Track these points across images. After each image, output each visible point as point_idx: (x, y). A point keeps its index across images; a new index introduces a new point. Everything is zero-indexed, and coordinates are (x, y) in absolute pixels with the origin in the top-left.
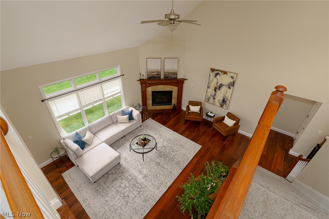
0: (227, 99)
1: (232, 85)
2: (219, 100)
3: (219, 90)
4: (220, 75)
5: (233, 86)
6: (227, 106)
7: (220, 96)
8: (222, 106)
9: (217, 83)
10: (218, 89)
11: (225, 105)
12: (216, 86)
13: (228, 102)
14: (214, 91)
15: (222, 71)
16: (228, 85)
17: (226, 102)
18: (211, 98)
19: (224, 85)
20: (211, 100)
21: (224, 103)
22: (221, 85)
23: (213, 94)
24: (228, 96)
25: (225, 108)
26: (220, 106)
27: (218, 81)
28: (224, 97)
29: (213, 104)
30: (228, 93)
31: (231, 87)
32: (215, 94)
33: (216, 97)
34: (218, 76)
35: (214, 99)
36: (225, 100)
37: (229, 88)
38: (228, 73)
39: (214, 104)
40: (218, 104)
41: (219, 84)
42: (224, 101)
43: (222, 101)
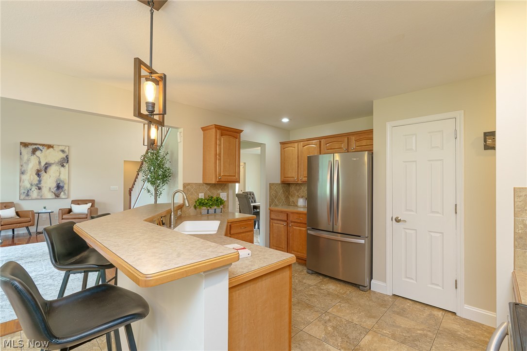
0: (63, 182)
1: (66, 161)
2: (50, 188)
3: (46, 172)
4: (41, 150)
5: (68, 162)
6: (66, 192)
7: (49, 181)
8: (57, 196)
9: (40, 163)
10: (43, 172)
11: (62, 193)
12: (38, 167)
13: (66, 187)
14: (36, 176)
15: (43, 145)
16: (59, 162)
17: (63, 187)
18: (33, 190)
19: (53, 164)
20: (35, 193)
21: (60, 190)
22: (47, 165)
23: (37, 182)
24: (64, 176)
25: (63, 197)
26: (54, 196)
27: (40, 160)
28: (57, 181)
29: (39, 197)
30: (62, 173)
31: (65, 164)
32: (40, 181)
33: (43, 184)
34: (38, 153)
35: (40, 189)
36: (61, 185)
37: (63, 166)
38: (54, 146)
39: (41, 198)
40: (50, 195)
41: (43, 164)
42: (59, 187)
43: (55, 189)
